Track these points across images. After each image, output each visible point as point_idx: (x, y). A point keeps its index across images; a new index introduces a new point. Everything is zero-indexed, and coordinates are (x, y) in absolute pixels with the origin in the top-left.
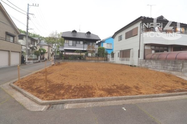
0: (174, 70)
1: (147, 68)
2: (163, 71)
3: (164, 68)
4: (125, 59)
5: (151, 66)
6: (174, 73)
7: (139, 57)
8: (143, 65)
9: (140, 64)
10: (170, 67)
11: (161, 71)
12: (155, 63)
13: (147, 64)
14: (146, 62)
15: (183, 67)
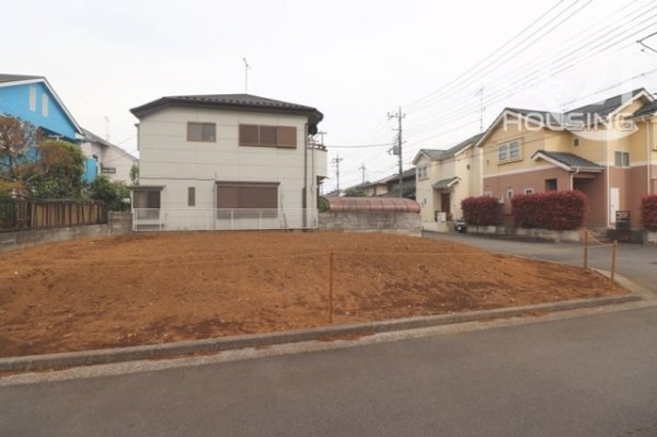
0: (386, 227)
1: (340, 230)
2: (371, 231)
3: (372, 226)
4: (260, 211)
5: (349, 225)
6: (386, 231)
7: (304, 206)
8: (329, 226)
9: (320, 223)
10: (380, 223)
11: (367, 231)
12: (355, 219)
13: (339, 222)
14: (336, 217)
15: (395, 221)
